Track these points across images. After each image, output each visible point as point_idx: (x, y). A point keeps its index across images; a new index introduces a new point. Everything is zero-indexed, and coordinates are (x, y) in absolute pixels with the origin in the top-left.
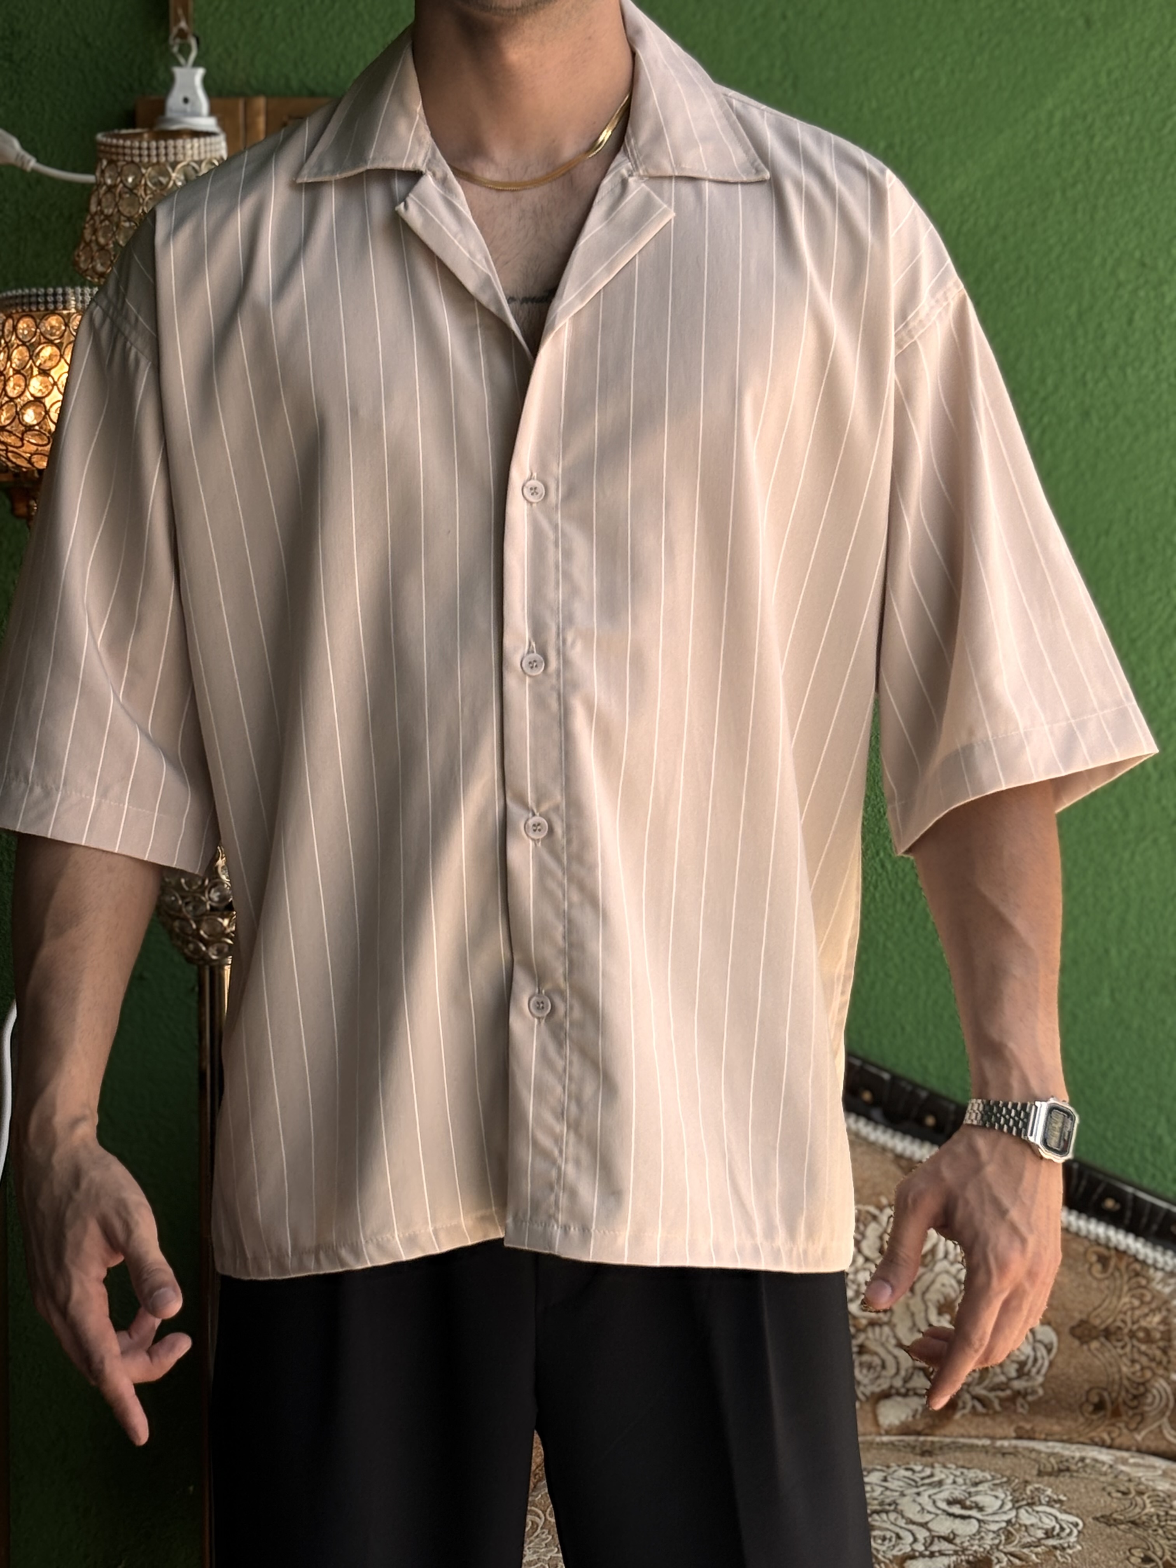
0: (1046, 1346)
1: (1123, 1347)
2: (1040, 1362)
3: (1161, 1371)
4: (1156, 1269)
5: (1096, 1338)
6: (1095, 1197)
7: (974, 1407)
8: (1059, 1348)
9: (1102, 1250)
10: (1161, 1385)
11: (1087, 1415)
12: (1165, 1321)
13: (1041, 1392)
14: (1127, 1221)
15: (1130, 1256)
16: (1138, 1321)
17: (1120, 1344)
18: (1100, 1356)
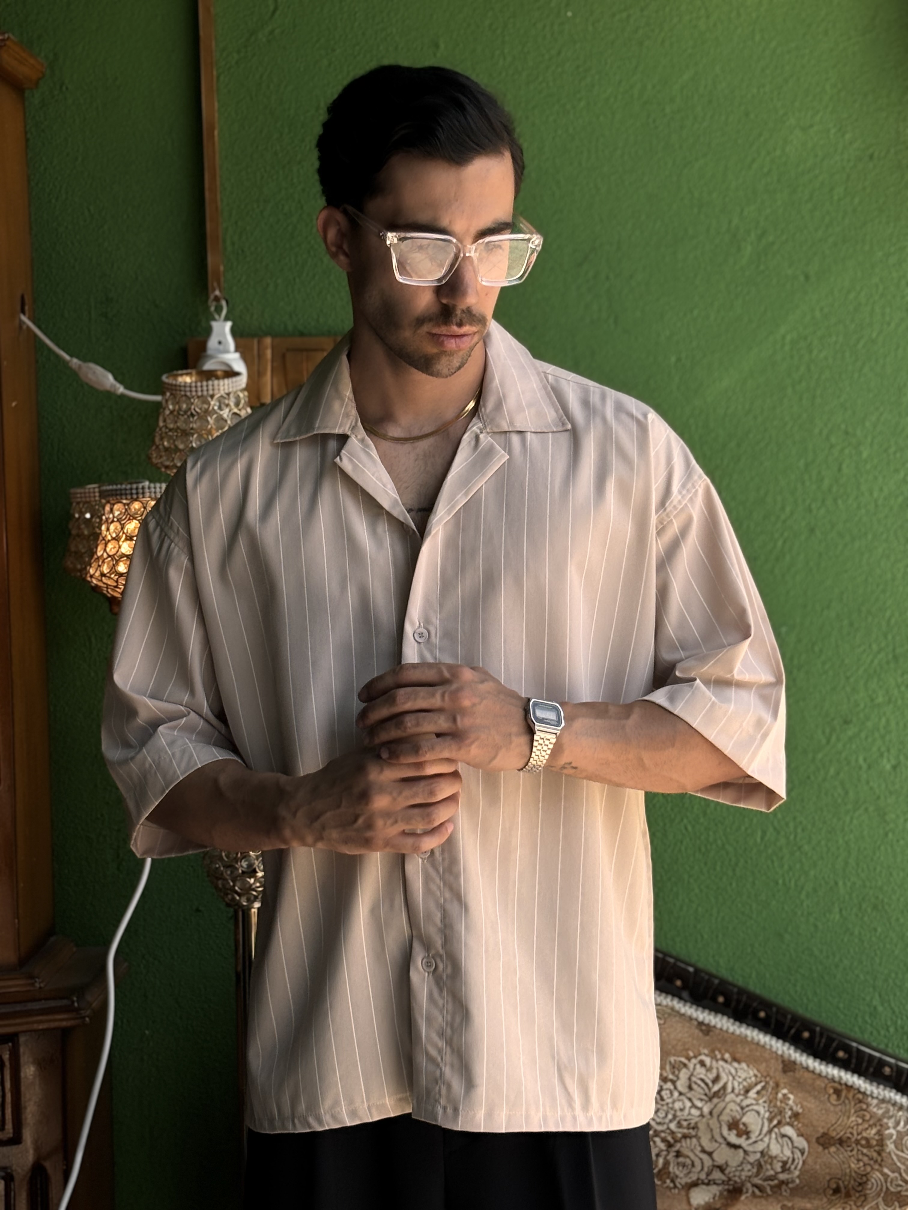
0: (800, 1150)
1: (851, 1151)
2: (796, 1161)
3: (876, 1167)
4: (873, 1098)
5: (834, 1145)
6: (831, 1050)
7: (753, 1192)
8: (809, 1152)
9: (836, 1085)
10: (877, 1176)
11: (828, 1196)
12: (879, 1133)
13: (797, 1181)
14: (853, 1066)
15: (855, 1089)
16: (861, 1133)
17: (849, 1149)
18: (836, 1157)
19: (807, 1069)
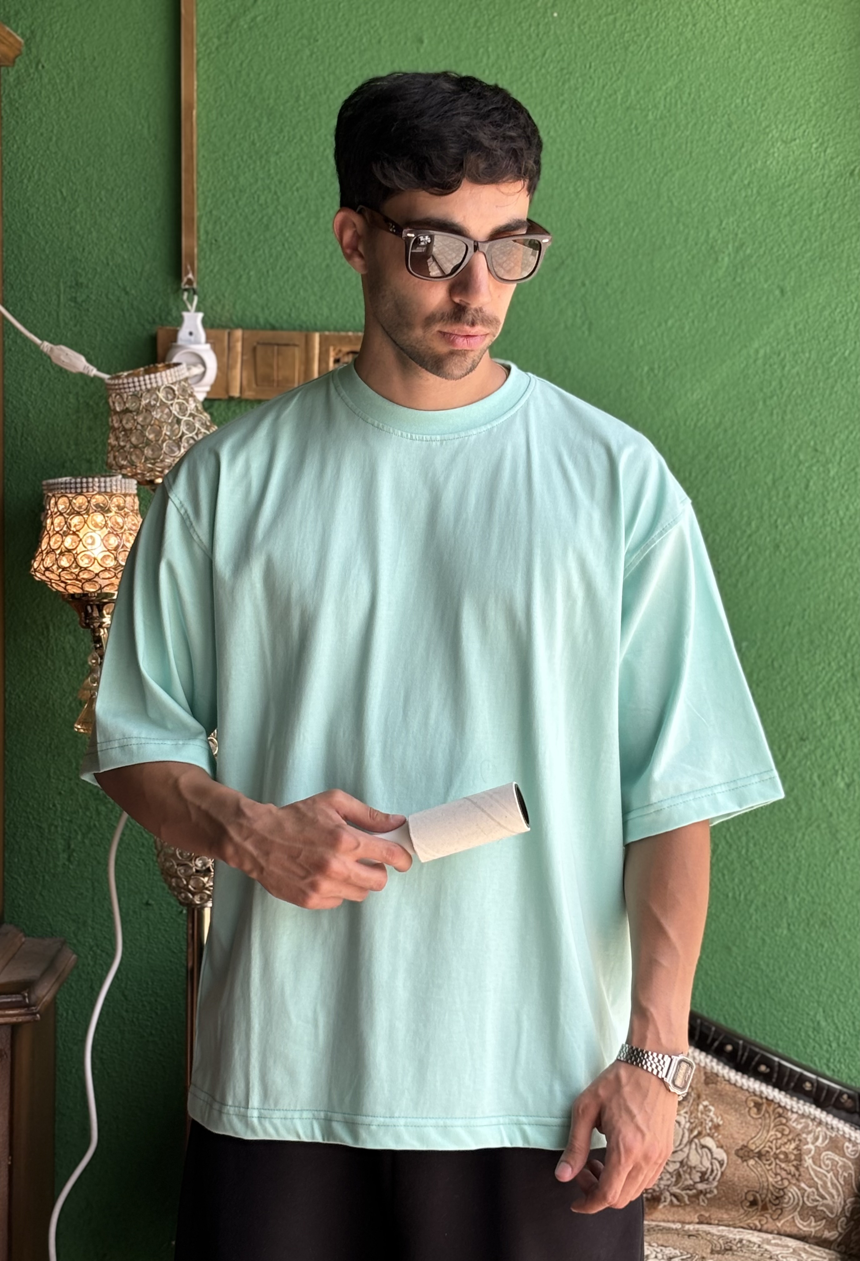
0: (719, 1162)
1: (770, 1165)
2: (715, 1172)
3: (794, 1181)
4: (793, 1112)
5: (753, 1158)
6: (754, 1063)
7: (671, 1201)
8: (728, 1164)
9: (757, 1099)
10: (795, 1191)
11: (745, 1208)
12: (797, 1148)
13: (715, 1192)
14: (774, 1080)
15: (775, 1103)
16: (780, 1147)
17: (768, 1162)
18: (755, 1170)
19: (729, 1081)
